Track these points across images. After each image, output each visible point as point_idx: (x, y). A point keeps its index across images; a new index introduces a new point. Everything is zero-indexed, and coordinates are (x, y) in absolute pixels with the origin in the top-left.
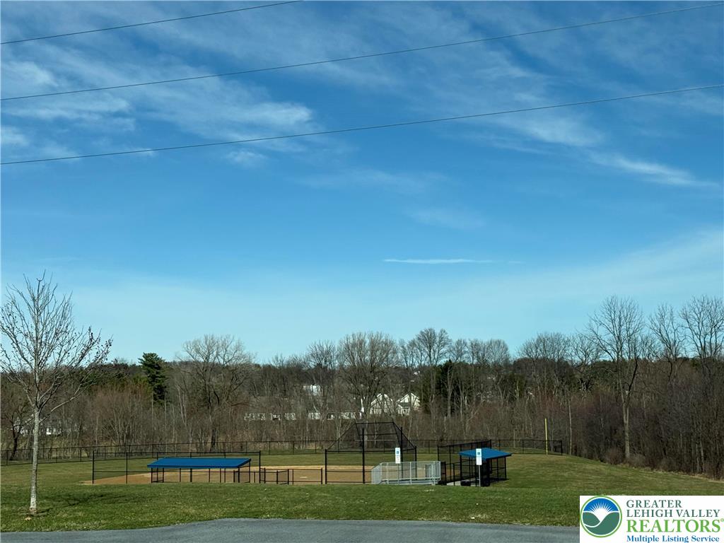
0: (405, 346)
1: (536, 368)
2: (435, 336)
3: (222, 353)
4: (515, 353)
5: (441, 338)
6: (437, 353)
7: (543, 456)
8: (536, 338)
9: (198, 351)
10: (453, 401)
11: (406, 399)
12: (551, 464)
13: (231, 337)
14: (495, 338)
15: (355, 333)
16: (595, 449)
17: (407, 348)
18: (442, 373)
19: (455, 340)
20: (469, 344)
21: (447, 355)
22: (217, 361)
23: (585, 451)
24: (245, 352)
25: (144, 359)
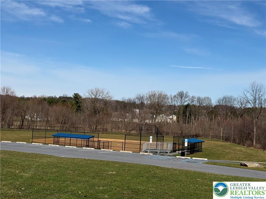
0: (172, 97)
1: (222, 109)
2: (184, 94)
3: (101, 95)
4: (214, 102)
5: (186, 95)
6: (184, 100)
7: (219, 142)
8: (223, 97)
9: (92, 93)
10: (189, 119)
11: (171, 117)
12: (222, 146)
13: (105, 89)
14: (207, 96)
15: (152, 90)
16: (241, 140)
17: (173, 98)
18: (185, 108)
19: (191, 96)
20: (196, 98)
21: (188, 101)
22: (99, 97)
23: (237, 141)
24: (110, 95)
25: (74, 95)
